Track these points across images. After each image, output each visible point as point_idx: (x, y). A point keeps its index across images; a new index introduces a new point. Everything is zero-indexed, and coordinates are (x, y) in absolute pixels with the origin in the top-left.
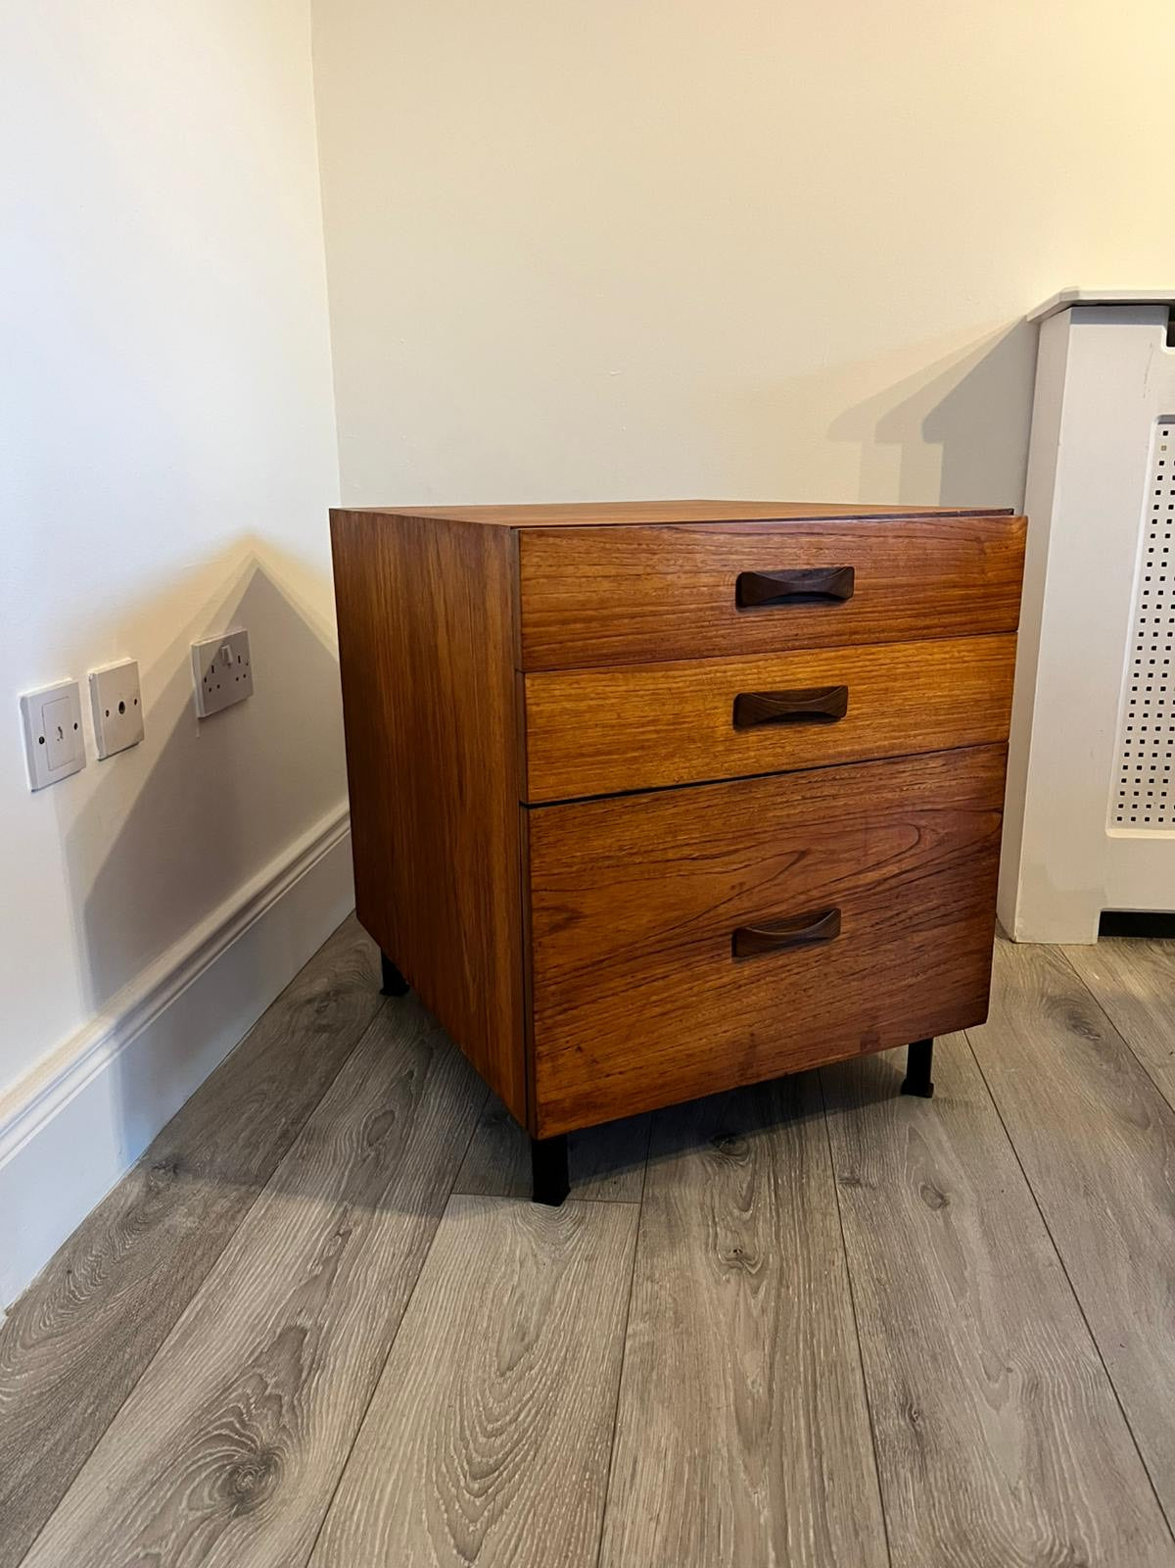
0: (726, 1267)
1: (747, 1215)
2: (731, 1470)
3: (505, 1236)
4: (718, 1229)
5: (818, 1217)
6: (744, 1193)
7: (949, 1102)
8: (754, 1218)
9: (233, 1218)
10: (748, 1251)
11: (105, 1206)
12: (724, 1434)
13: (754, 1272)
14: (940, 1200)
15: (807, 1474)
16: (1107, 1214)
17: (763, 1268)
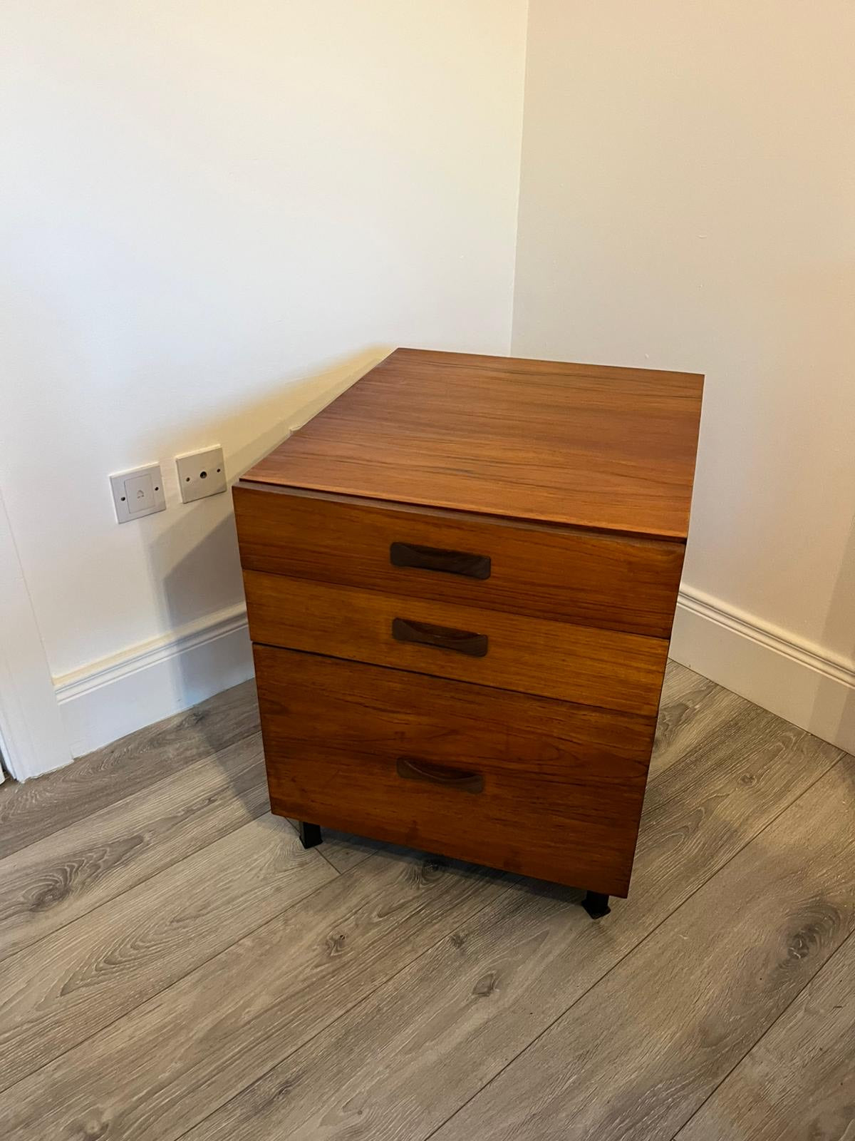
0: (325, 942)
1: (376, 920)
2: (182, 1044)
3: (264, 849)
4: (353, 917)
5: (408, 948)
6: (394, 906)
8: (378, 924)
9: (187, 763)
10: (347, 941)
12: (204, 1025)
13: (332, 955)
14: (485, 990)
15: (204, 1074)
17: (340, 956)
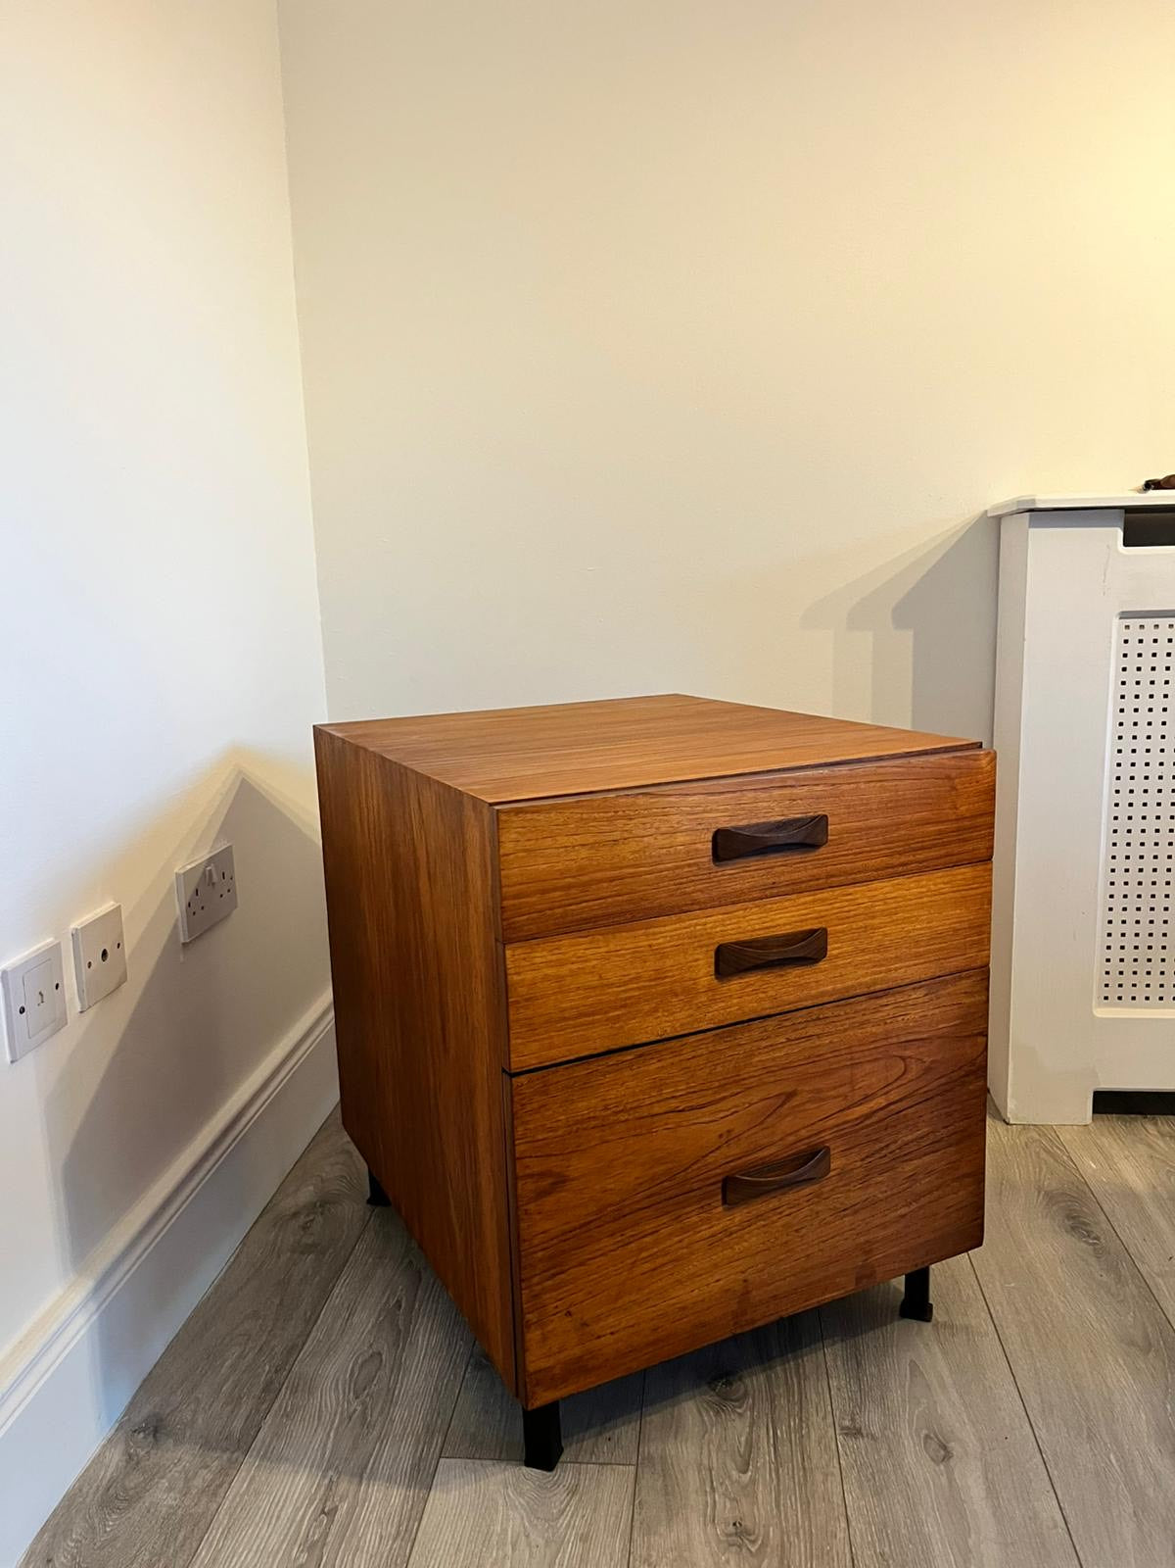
0: (726, 1545)
1: (746, 1478)
3: (497, 1511)
4: (717, 1496)
5: (819, 1477)
6: (742, 1450)
7: (950, 1326)
8: (753, 1481)
9: (215, 1494)
10: (748, 1523)
11: (85, 1478)
13: (753, 1550)
14: (942, 1452)
16: (1110, 1461)
17: (764, 1545)
